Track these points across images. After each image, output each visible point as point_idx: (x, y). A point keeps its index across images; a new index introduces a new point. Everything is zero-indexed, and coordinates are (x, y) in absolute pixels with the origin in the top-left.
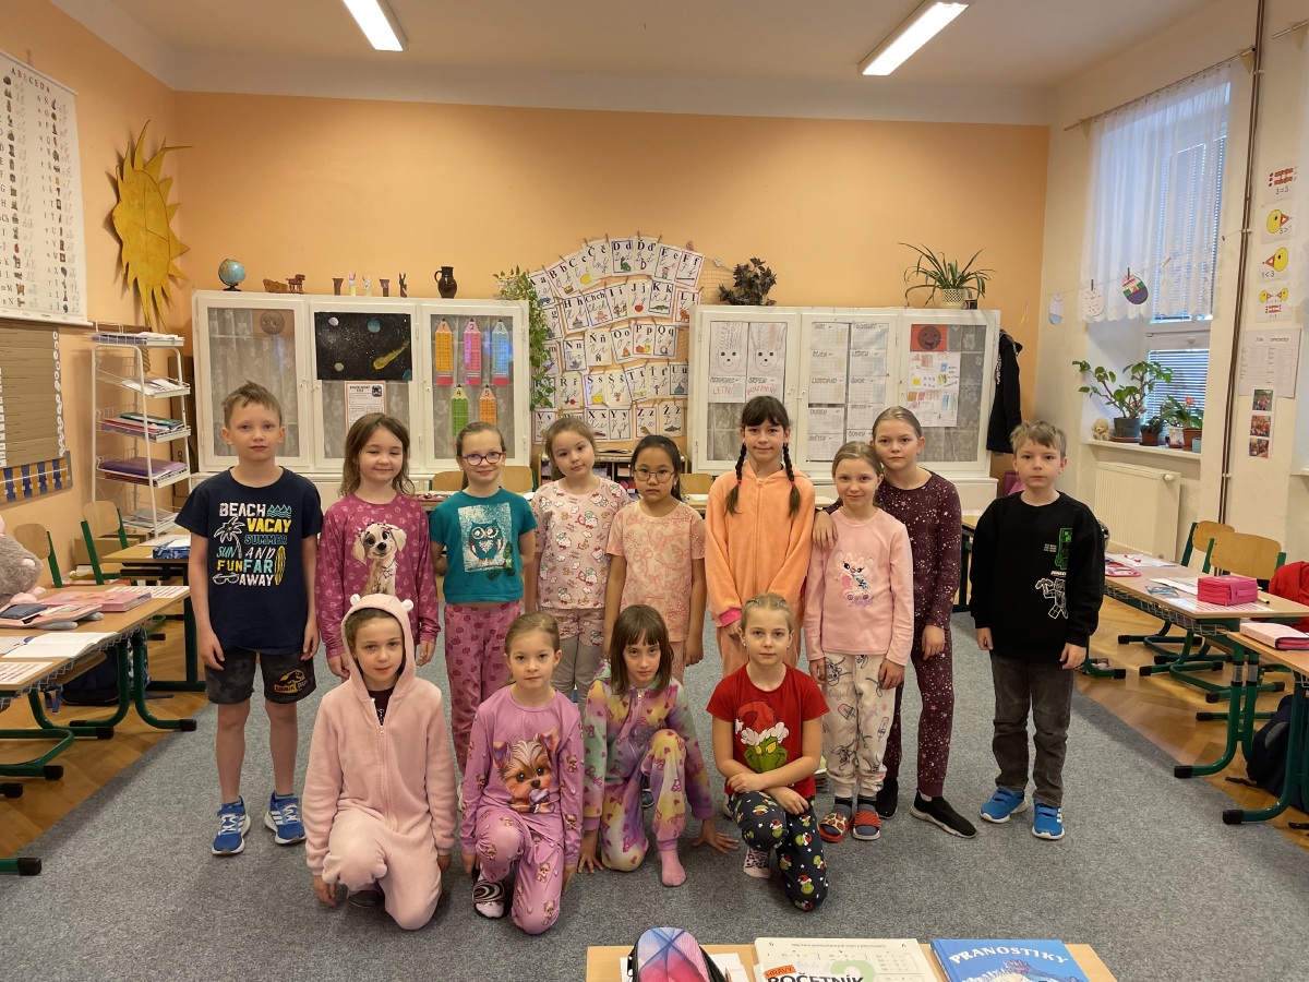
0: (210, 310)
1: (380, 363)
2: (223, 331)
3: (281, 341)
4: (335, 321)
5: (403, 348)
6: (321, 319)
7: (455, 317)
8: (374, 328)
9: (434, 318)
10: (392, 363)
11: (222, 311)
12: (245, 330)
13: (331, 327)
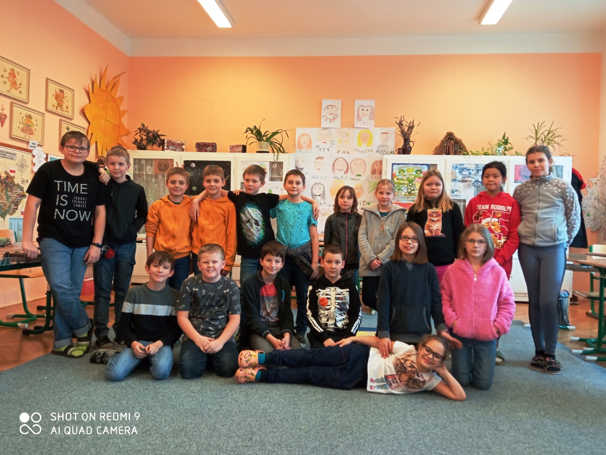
0: (135, 160)
2: (139, 170)
4: (193, 165)
6: (187, 164)
11: (140, 160)
12: (150, 170)
13: (191, 168)
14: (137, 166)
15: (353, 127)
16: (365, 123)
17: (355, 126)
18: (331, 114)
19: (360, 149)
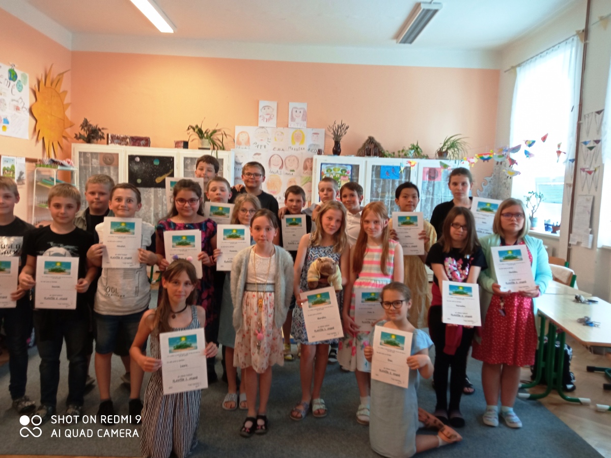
0: (80, 153)
1: (158, 180)
2: (85, 162)
3: (112, 168)
4: (138, 159)
5: (170, 173)
6: (132, 158)
8: (156, 163)
9: (186, 159)
11: (85, 153)
12: (96, 163)
13: (136, 162)
14: (82, 159)
15: (288, 126)
16: (298, 124)
17: (289, 126)
18: (268, 114)
19: (293, 147)
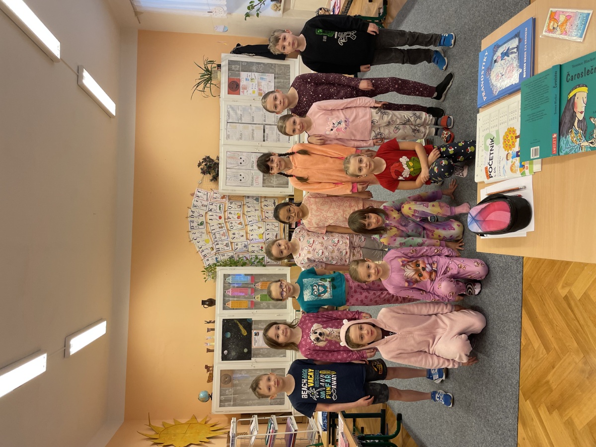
0: (220, 406)
1: (244, 332)
2: (229, 401)
3: (234, 376)
4: (226, 352)
5: (238, 322)
6: (224, 358)
7: (224, 300)
8: (229, 335)
9: (224, 308)
10: (244, 327)
11: (221, 401)
12: (230, 391)
14: (226, 404)
